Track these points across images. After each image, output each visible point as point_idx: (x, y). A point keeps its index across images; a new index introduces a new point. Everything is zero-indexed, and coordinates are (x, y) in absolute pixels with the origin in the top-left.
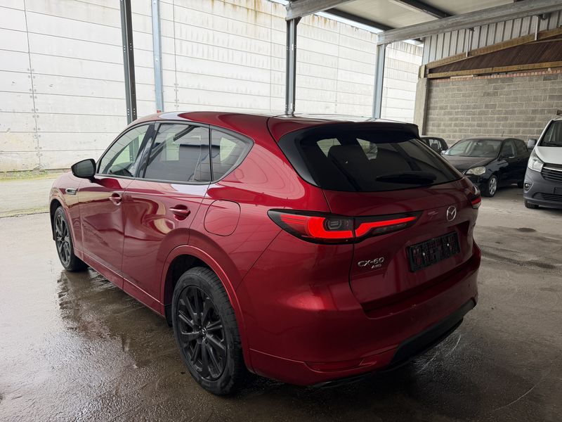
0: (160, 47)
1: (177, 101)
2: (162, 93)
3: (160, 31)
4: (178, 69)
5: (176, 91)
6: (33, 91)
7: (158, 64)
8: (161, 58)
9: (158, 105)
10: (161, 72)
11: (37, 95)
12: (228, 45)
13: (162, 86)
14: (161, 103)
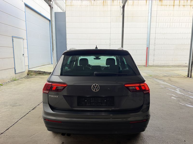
0: (150, 26)
1: (155, 44)
2: (149, 41)
3: (151, 21)
4: (157, 33)
5: (155, 40)
6: (110, 44)
7: (149, 32)
8: (150, 30)
9: (147, 46)
10: (150, 34)
11: (111, 45)
12: (180, 21)
13: (150, 39)
14: (149, 45)
